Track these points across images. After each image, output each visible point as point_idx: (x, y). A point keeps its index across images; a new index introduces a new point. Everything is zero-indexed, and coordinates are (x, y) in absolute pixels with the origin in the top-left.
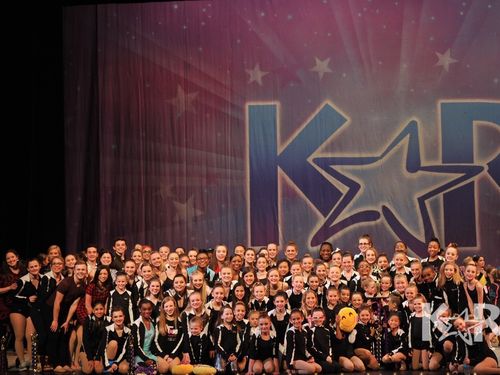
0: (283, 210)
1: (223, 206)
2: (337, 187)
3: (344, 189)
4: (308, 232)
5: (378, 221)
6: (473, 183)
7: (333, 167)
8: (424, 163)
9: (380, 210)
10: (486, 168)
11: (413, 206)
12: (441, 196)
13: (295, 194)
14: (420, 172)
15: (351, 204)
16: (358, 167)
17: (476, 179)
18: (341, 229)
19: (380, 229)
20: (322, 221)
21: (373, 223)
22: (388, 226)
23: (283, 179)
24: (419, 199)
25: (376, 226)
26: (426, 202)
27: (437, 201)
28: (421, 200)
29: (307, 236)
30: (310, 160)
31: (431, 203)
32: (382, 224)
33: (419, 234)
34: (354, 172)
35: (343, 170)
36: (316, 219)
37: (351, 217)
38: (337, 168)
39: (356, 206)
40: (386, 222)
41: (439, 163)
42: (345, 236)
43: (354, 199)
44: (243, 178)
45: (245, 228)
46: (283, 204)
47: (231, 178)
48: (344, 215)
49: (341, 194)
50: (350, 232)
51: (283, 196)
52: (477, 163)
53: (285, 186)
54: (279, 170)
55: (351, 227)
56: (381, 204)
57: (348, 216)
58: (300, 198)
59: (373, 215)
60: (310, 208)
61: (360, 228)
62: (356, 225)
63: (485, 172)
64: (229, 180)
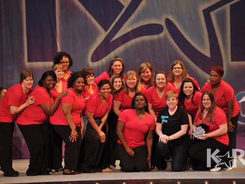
0: (62, 23)
3: (126, 2)
4: (88, 46)
5: (161, 35)
9: (163, 23)
11: (198, 19)
12: (227, 7)
13: (74, 6)
18: (122, 44)
19: (163, 42)
20: (103, 35)
21: (155, 37)
22: (171, 40)
24: (204, 11)
25: (159, 40)
26: (212, 13)
27: (223, 14)
28: (207, 12)
31: (217, 15)
32: (165, 38)
33: (204, 48)
36: (96, 34)
37: (133, 31)
39: (138, 19)
40: (169, 36)
42: (127, 51)
43: (136, 12)
46: (61, 17)
48: (126, 29)
50: (132, 46)
51: (61, 8)
55: (133, 41)
56: (164, 17)
57: (129, 29)
58: (79, 10)
59: (156, 29)
60: (90, 21)
61: (143, 42)
62: (138, 39)
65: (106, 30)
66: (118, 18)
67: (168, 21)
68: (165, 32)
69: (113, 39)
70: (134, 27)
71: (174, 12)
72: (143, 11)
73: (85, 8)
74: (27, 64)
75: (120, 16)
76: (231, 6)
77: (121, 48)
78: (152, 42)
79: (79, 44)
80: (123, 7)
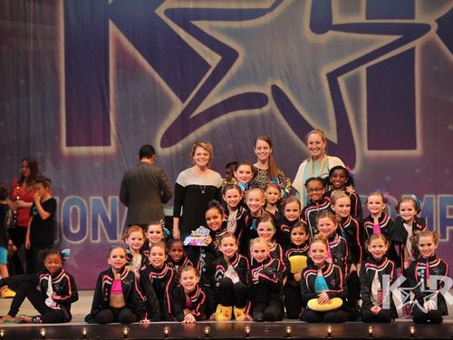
0: (118, 90)
1: (22, 82)
2: (203, 55)
3: (213, 59)
5: (265, 109)
6: (413, 50)
7: (196, 23)
8: (338, 19)
9: (268, 93)
10: (435, 27)
11: (320, 87)
12: (363, 70)
13: (136, 65)
14: (331, 33)
15: (223, 82)
16: (236, 24)
17: (417, 44)
18: (208, 121)
19: (268, 120)
20: (178, 107)
21: (257, 112)
22: (280, 117)
23: (118, 43)
24: (328, 75)
25: (262, 116)
27: (356, 80)
28: (332, 77)
29: (155, 132)
30: (160, 11)
31: (348, 82)
32: (271, 114)
33: (328, 129)
34: (229, 33)
35: (211, 28)
36: (169, 106)
37: (223, 102)
38: (203, 25)
39: (230, 85)
40: (277, 111)
43: (228, 75)
44: (54, 38)
45: (57, 117)
46: (117, 81)
47: (35, 38)
49: (208, 66)
50: (222, 125)
51: (118, 67)
53: (121, 51)
54: (112, 27)
55: (223, 118)
56: (270, 83)
57: (218, 100)
58: (143, 70)
60: (160, 87)
61: (238, 119)
62: (231, 115)
63: (433, 33)
64: (32, 41)
65: (183, 100)
66: (201, 84)
68: (271, 106)
69: (194, 114)
70: (226, 97)
71: (284, 75)
72: (238, 73)
74: (65, 149)
75: (204, 80)
76: (368, 69)
77: (206, 128)
78: (252, 119)
79: (143, 120)
80: (209, 67)
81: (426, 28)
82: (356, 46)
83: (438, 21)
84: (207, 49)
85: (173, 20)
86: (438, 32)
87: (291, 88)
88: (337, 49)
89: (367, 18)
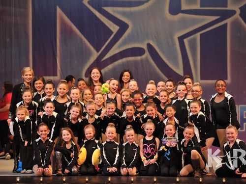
0: (62, 46)
1: (8, 40)
2: (109, 26)
3: (115, 28)
5: (144, 57)
6: (226, 25)
8: (184, 7)
9: (145, 47)
10: (238, 12)
11: (174, 44)
12: (198, 35)
13: (72, 31)
14: (180, 15)
15: (120, 41)
16: (127, 9)
17: (228, 21)
18: (111, 63)
19: (145, 63)
20: (95, 55)
21: (139, 58)
22: (152, 61)
23: (62, 18)
24: (179, 38)
25: (142, 60)
27: (194, 40)
28: (181, 39)
29: (82, 69)
30: (85, 2)
31: (190, 42)
32: (147, 60)
33: (178, 68)
34: (124, 14)
35: (114, 11)
36: (90, 54)
38: (109, 10)
39: (124, 43)
40: (150, 58)
41: (197, 7)
42: (114, 69)
43: (123, 37)
46: (61, 40)
47: (15, 16)
50: (119, 65)
51: (62, 32)
52: (230, 7)
53: (63, 24)
54: (58, 10)
55: (120, 61)
56: (146, 42)
57: (117, 51)
58: (76, 35)
60: (85, 43)
61: (128, 62)
62: (124, 60)
63: (237, 15)
64: (14, 17)
65: (98, 51)
66: (108, 42)
67: (149, 46)
68: (147, 54)
69: (104, 59)
70: (122, 49)
71: (154, 38)
72: (129, 36)
73: (81, 33)
75: (109, 40)
76: (201, 35)
77: (110, 67)
78: (136, 62)
79: (76, 62)
80: (112, 33)
81: (234, 12)
82: (194, 22)
83: (240, 8)
84: (111, 23)
85: (93, 6)
86: (240, 15)
87: (158, 45)
88: (184, 24)
89: (201, 6)
